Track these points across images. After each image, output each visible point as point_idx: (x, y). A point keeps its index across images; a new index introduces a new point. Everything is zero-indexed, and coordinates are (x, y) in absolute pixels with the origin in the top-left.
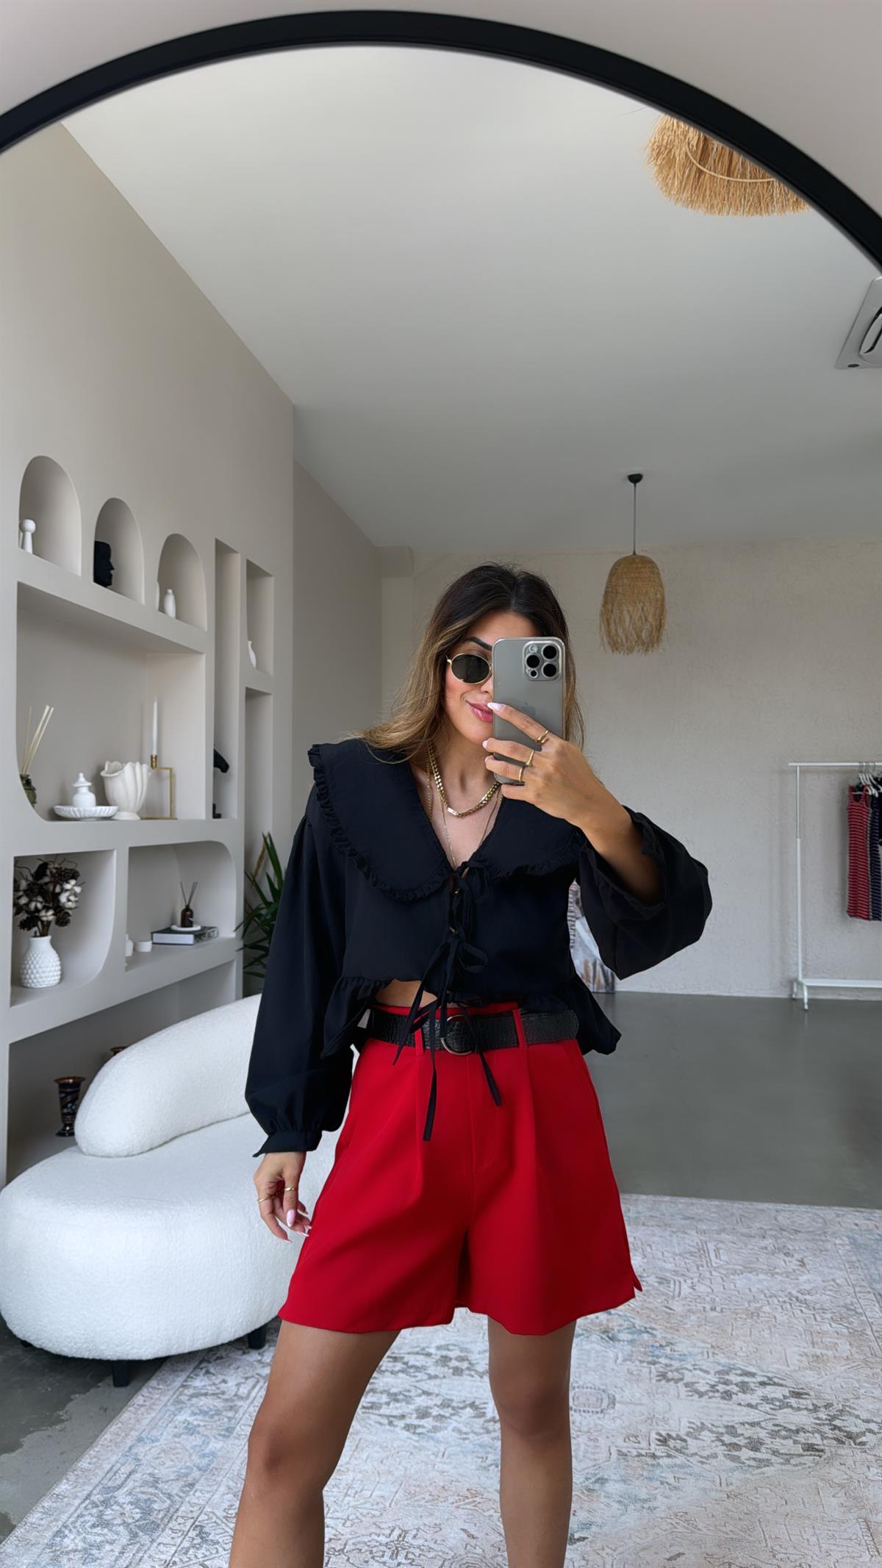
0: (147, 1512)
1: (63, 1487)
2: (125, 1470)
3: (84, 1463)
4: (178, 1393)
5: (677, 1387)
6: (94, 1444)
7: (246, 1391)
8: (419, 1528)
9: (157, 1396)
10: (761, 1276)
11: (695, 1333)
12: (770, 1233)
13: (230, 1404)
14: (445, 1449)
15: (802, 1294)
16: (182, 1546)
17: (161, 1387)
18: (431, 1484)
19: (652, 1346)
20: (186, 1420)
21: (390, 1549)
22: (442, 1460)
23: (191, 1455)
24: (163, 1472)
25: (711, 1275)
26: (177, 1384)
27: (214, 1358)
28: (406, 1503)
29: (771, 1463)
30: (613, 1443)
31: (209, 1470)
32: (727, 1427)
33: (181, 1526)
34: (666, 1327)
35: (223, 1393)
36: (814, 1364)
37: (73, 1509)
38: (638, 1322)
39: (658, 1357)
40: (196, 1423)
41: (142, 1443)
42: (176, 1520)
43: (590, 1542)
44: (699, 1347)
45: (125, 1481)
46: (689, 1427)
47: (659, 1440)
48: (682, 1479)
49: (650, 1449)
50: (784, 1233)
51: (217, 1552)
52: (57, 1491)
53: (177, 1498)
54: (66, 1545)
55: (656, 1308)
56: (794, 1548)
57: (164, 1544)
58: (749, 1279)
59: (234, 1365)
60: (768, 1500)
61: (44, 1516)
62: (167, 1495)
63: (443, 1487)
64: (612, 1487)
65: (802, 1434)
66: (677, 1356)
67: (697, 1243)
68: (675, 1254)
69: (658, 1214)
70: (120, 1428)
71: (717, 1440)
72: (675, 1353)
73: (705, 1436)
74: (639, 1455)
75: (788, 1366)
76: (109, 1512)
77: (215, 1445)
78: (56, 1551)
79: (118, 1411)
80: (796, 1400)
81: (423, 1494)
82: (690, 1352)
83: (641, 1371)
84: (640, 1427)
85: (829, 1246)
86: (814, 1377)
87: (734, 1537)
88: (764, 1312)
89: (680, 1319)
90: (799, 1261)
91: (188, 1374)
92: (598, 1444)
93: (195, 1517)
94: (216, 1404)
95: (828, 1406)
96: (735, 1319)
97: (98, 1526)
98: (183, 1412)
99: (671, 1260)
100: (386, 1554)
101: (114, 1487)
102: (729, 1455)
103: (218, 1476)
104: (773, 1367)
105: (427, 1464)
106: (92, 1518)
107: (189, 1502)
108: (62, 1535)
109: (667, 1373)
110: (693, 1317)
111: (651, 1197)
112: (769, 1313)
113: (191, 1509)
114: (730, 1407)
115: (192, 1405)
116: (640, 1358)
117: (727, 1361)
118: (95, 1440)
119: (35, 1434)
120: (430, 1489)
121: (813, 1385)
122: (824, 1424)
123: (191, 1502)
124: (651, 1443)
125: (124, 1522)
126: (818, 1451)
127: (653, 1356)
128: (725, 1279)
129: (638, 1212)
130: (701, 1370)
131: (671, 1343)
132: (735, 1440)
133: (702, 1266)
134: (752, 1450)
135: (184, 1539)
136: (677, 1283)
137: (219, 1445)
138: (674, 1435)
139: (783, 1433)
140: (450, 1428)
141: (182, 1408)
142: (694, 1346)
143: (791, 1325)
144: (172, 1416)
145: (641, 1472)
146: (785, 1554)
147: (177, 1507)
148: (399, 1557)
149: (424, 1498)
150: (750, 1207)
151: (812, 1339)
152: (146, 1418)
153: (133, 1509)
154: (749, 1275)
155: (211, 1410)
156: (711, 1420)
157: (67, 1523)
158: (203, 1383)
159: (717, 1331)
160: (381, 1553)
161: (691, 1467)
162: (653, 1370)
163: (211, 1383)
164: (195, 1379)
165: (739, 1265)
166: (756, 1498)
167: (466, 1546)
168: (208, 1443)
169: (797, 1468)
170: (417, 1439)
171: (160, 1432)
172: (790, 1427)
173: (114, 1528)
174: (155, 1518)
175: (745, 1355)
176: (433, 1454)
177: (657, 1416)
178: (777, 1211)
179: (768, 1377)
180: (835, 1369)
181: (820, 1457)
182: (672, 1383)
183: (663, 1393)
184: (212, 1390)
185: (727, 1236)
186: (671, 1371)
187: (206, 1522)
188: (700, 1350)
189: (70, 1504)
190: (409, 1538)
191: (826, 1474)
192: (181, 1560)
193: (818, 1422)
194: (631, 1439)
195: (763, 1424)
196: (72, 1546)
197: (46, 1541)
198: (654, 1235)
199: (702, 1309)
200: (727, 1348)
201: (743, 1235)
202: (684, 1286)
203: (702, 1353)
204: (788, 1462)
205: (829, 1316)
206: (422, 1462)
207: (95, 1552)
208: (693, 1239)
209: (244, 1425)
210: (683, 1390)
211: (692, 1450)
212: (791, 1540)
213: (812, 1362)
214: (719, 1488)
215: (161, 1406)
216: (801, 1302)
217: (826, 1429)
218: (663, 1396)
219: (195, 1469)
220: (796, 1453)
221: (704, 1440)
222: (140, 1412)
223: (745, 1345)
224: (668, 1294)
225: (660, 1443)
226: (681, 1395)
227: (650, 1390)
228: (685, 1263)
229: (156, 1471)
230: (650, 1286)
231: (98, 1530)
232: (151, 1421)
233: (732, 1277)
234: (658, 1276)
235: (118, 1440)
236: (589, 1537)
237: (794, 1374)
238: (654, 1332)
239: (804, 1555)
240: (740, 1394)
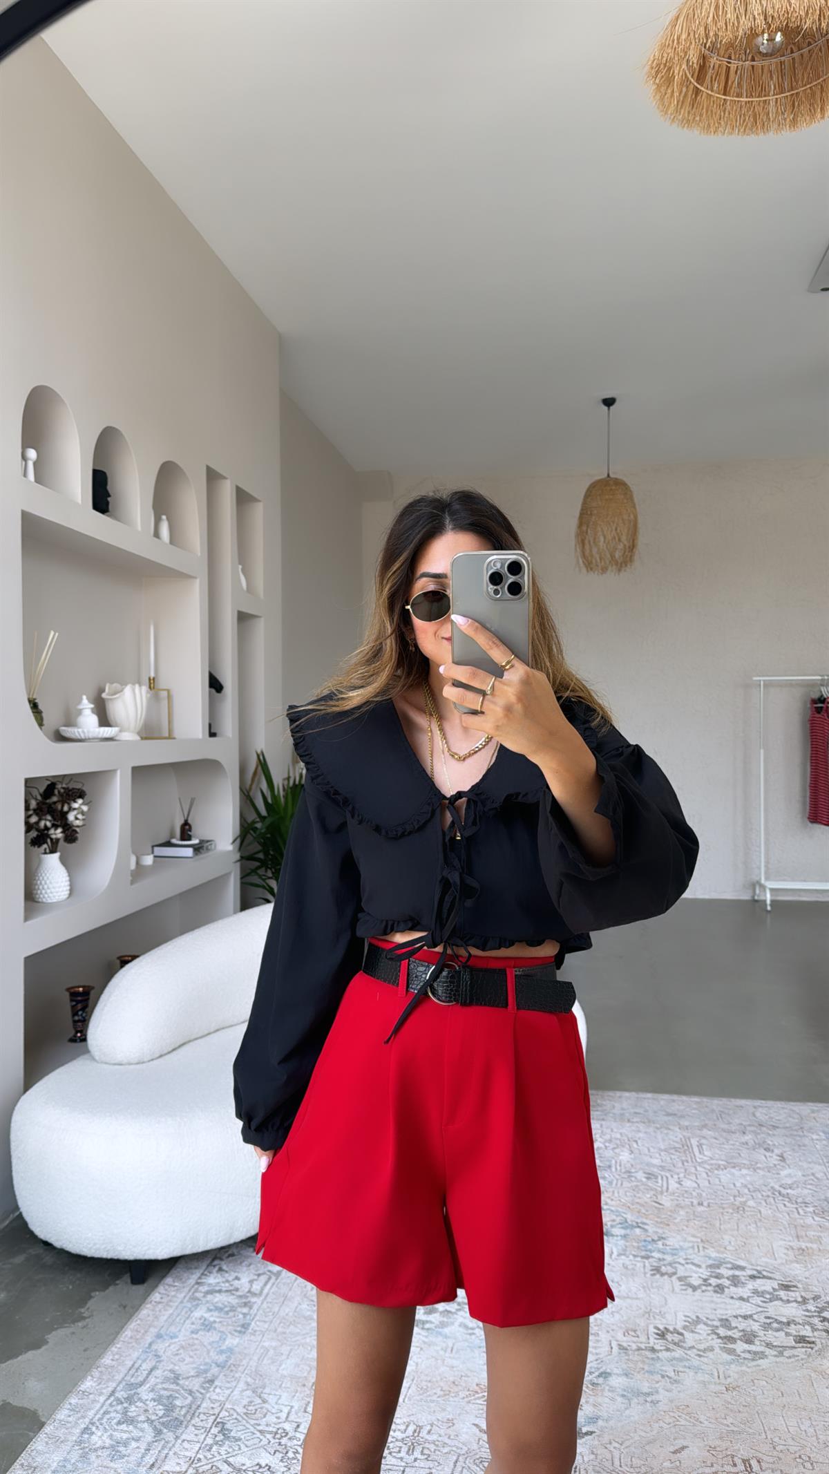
0: (170, 1409)
1: (88, 1384)
2: (146, 1366)
3: (107, 1360)
4: (192, 1291)
5: (671, 1281)
6: (115, 1341)
7: (259, 1288)
8: (433, 1423)
9: (173, 1293)
10: (744, 1171)
11: (685, 1228)
12: (748, 1128)
13: (244, 1300)
14: (454, 1344)
15: (784, 1188)
16: (205, 1443)
17: (176, 1284)
18: (441, 1379)
19: (645, 1241)
20: (202, 1316)
21: (406, 1444)
22: (451, 1355)
23: (208, 1352)
24: (182, 1368)
25: (696, 1170)
26: (192, 1281)
27: (227, 1255)
28: (418, 1398)
29: (766, 1356)
30: (613, 1337)
31: (227, 1367)
32: (721, 1320)
33: (204, 1422)
34: (657, 1222)
35: (237, 1290)
36: (801, 1257)
37: (98, 1405)
38: (629, 1217)
39: (651, 1251)
40: (212, 1319)
41: (161, 1339)
42: (198, 1417)
43: (599, 1436)
44: (689, 1242)
45: (147, 1377)
46: (685, 1321)
47: (657, 1334)
48: (681, 1372)
49: (649, 1343)
50: (764, 1129)
51: (240, 1449)
52: (83, 1387)
53: (198, 1394)
54: (93, 1443)
55: (646, 1203)
56: (793, 1439)
57: (188, 1441)
58: (733, 1175)
59: (246, 1262)
60: (765, 1392)
61: (72, 1413)
62: (188, 1392)
63: (454, 1383)
64: (617, 1381)
65: (793, 1326)
66: (670, 1251)
67: (681, 1139)
68: (660, 1150)
69: (641, 1111)
70: (139, 1325)
71: (712, 1333)
72: (668, 1248)
73: (701, 1329)
74: (639, 1349)
75: (776, 1260)
76: (133, 1408)
77: (232, 1341)
78: (84, 1448)
79: (137, 1308)
80: (786, 1292)
81: (434, 1389)
82: (681, 1246)
83: (635, 1265)
84: (638, 1321)
85: (806, 1141)
86: (800, 1270)
87: (735, 1429)
88: (749, 1207)
89: (669, 1213)
90: (779, 1156)
91: (201, 1271)
92: (599, 1338)
93: (217, 1413)
94: (230, 1300)
95: (816, 1298)
96: (722, 1214)
97: (123, 1423)
98: (199, 1309)
99: (657, 1155)
100: (403, 1450)
101: (137, 1384)
102: (724, 1347)
103: (236, 1372)
104: (763, 1262)
105: (437, 1359)
106: (118, 1415)
107: (209, 1398)
108: (89, 1432)
109: (660, 1267)
110: (682, 1212)
111: (634, 1094)
112: (754, 1208)
113: (212, 1405)
114: (723, 1300)
115: (207, 1302)
116: (633, 1253)
117: (717, 1255)
118: (116, 1336)
119: (59, 1331)
120: (442, 1384)
121: (800, 1278)
122: (813, 1316)
123: (212, 1398)
124: (650, 1336)
125: (148, 1419)
126: (809, 1343)
127: (646, 1251)
128: (710, 1174)
129: (623, 1109)
130: (693, 1264)
131: (663, 1238)
132: (730, 1333)
133: (687, 1162)
134: (746, 1343)
135: (207, 1435)
136: (665, 1178)
137: (236, 1341)
138: (671, 1329)
139: (775, 1325)
140: (457, 1324)
141: (198, 1305)
142: (685, 1240)
143: (774, 1219)
144: (189, 1313)
145: (641, 1366)
146: (785, 1445)
147: (199, 1403)
148: (415, 1453)
149: (435, 1394)
150: (728, 1103)
151: (797, 1232)
152: (164, 1315)
153: (156, 1406)
154: (733, 1170)
155: (226, 1306)
156: (707, 1314)
157: (94, 1420)
158: (217, 1281)
159: (705, 1225)
160: (398, 1449)
161: (689, 1360)
162: (647, 1264)
163: (224, 1280)
164: (209, 1276)
165: (722, 1160)
166: (753, 1390)
167: (479, 1441)
168: (225, 1339)
169: (790, 1360)
170: (426, 1334)
171: (178, 1330)
172: (781, 1320)
173: (139, 1425)
174: (178, 1415)
175: (734, 1249)
176: (442, 1349)
177: (654, 1310)
178: (755, 1107)
179: (757, 1270)
180: (821, 1261)
181: (812, 1348)
182: (666, 1277)
183: (658, 1288)
184: (225, 1287)
185: (710, 1133)
186: (664, 1265)
187: (228, 1419)
188: (691, 1245)
189: (95, 1401)
190: (424, 1433)
191: (819, 1366)
192: (205, 1457)
193: (807, 1314)
194: (630, 1333)
195: (755, 1317)
196: (99, 1443)
197: (74, 1438)
198: (639, 1131)
199: (689, 1203)
200: (716, 1242)
201: (724, 1130)
202: (671, 1181)
203: (693, 1247)
204: (781, 1354)
205: (811, 1209)
206: (433, 1357)
207: (121, 1449)
208: (676, 1135)
209: (259, 1321)
210: (677, 1284)
211: (690, 1343)
212: (789, 1432)
213: (798, 1255)
214: (717, 1380)
215: (176, 1304)
216: (783, 1196)
217: (816, 1321)
218: (658, 1290)
219: (214, 1365)
220: (789, 1345)
221: (699, 1333)
222: (157, 1309)
223: (734, 1239)
224: (656, 1190)
225: (658, 1337)
226: (676, 1289)
227: (645, 1284)
228: (671, 1159)
229: (177, 1368)
230: (638, 1181)
231: (124, 1427)
232: (169, 1317)
233: (716, 1172)
234: (647, 1171)
235: (138, 1337)
236: (596, 1431)
237: (782, 1268)
238: (646, 1227)
239: (804, 1447)
240: (731, 1287)
